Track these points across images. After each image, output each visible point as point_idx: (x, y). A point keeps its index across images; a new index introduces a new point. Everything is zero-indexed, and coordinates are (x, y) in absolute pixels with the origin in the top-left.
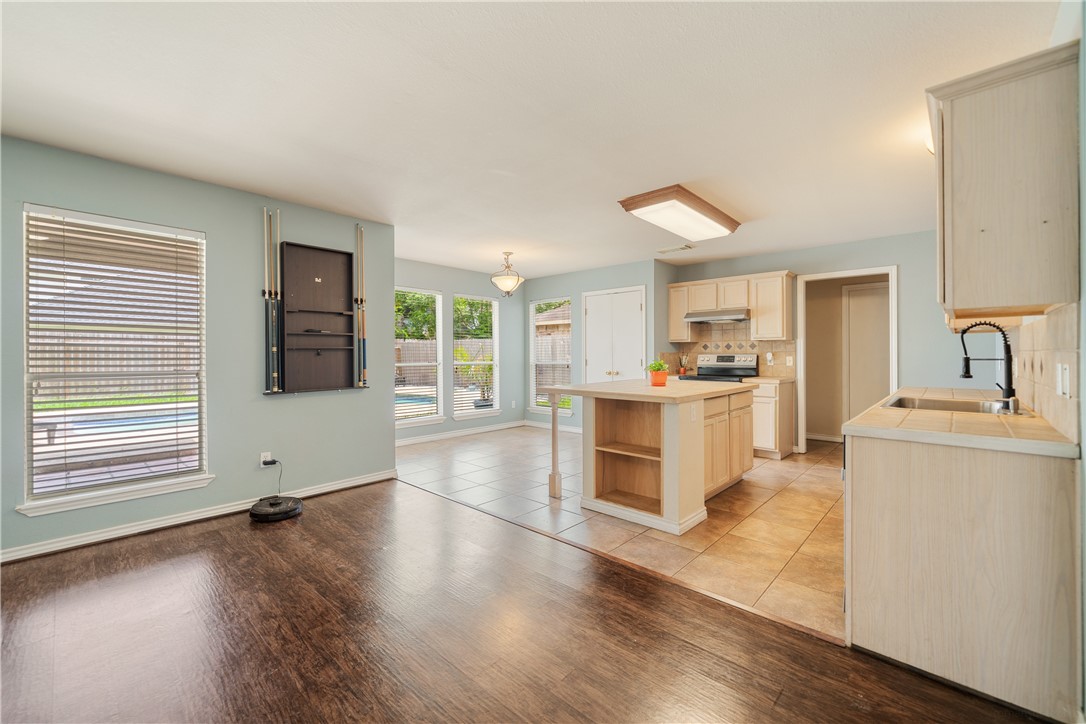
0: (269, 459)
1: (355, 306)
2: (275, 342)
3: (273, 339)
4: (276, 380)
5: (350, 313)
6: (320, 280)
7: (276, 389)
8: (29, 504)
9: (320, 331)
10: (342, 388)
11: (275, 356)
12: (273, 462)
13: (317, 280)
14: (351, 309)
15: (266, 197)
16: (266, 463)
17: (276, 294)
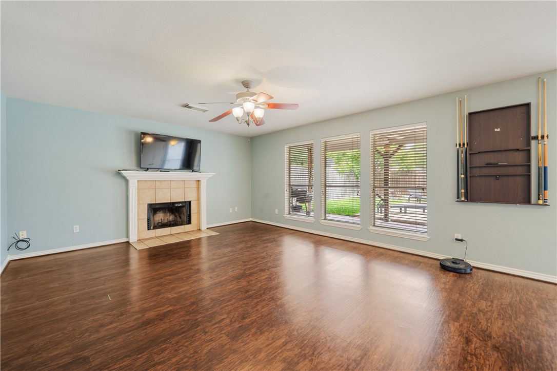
0: (460, 238)
1: (533, 143)
2: (462, 172)
3: (461, 170)
4: (463, 194)
5: (528, 148)
6: (499, 130)
7: (463, 199)
8: (372, 228)
9: (497, 164)
10: (520, 203)
11: (463, 180)
12: (461, 240)
13: (496, 130)
14: (529, 145)
15: (460, 91)
16: (457, 239)
17: (464, 144)
